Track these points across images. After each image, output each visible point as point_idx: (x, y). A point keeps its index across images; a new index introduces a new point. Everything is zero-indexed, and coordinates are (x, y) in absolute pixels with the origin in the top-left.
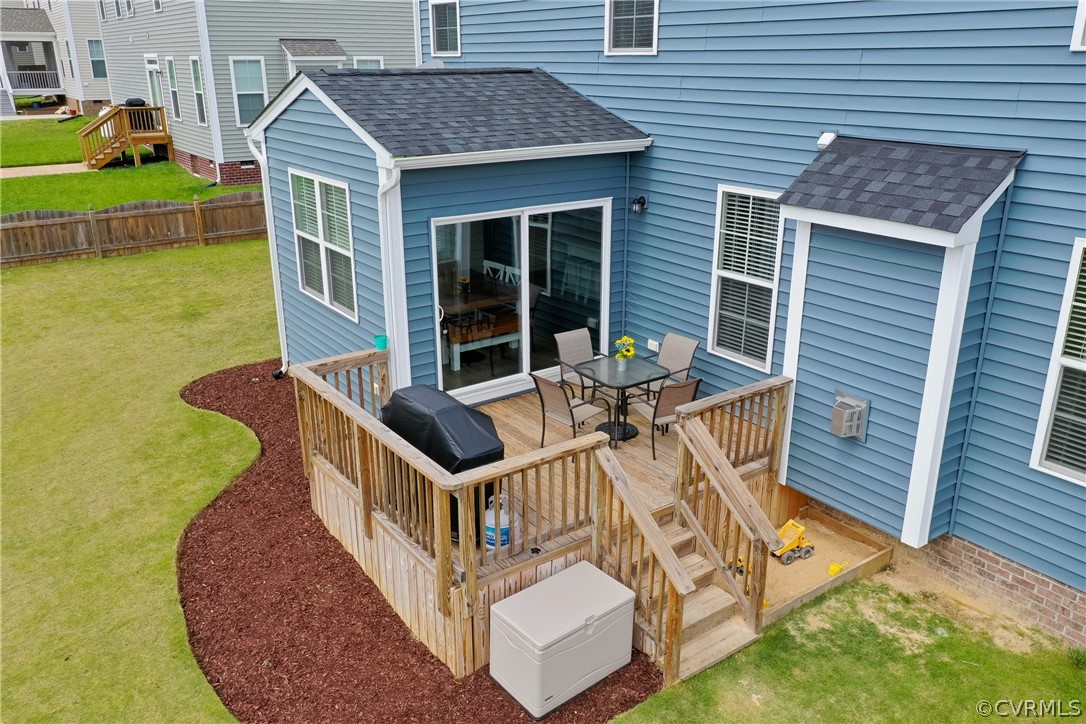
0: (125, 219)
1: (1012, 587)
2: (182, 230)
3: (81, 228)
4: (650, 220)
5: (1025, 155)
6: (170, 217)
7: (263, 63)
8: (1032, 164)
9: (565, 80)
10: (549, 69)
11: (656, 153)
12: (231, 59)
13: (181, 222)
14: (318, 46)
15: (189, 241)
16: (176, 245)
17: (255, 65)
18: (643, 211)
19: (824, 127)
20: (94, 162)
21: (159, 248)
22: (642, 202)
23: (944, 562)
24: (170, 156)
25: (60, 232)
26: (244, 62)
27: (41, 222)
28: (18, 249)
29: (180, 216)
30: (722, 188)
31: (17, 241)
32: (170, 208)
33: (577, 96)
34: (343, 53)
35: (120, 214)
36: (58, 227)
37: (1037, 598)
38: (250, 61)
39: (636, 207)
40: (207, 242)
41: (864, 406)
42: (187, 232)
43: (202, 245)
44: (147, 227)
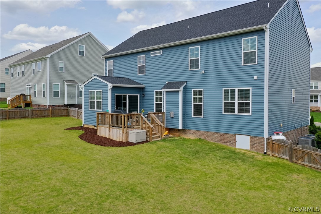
0: (36, 111)
1: (193, 133)
2: (47, 114)
3: (27, 112)
4: (145, 97)
5: (186, 82)
6: (45, 111)
7: (60, 85)
8: (188, 82)
9: (132, 79)
10: (129, 78)
11: (146, 88)
12: (53, 83)
13: (47, 112)
14: (72, 82)
15: (48, 116)
16: (45, 117)
17: (58, 85)
18: (144, 96)
19: (167, 81)
20: (12, 107)
21: (42, 117)
22: (144, 95)
23: (186, 134)
24: (31, 106)
25: (23, 113)
26: (56, 84)
27: (20, 110)
28: (14, 115)
29: (47, 111)
30: (155, 91)
31: (14, 114)
32: (45, 109)
33: (134, 81)
34: (78, 83)
35: (35, 110)
36: (23, 112)
37: (195, 134)
38: (57, 84)
39: (143, 95)
40: (52, 117)
41: (173, 113)
42: (48, 114)
43: (51, 117)
44: (40, 113)
